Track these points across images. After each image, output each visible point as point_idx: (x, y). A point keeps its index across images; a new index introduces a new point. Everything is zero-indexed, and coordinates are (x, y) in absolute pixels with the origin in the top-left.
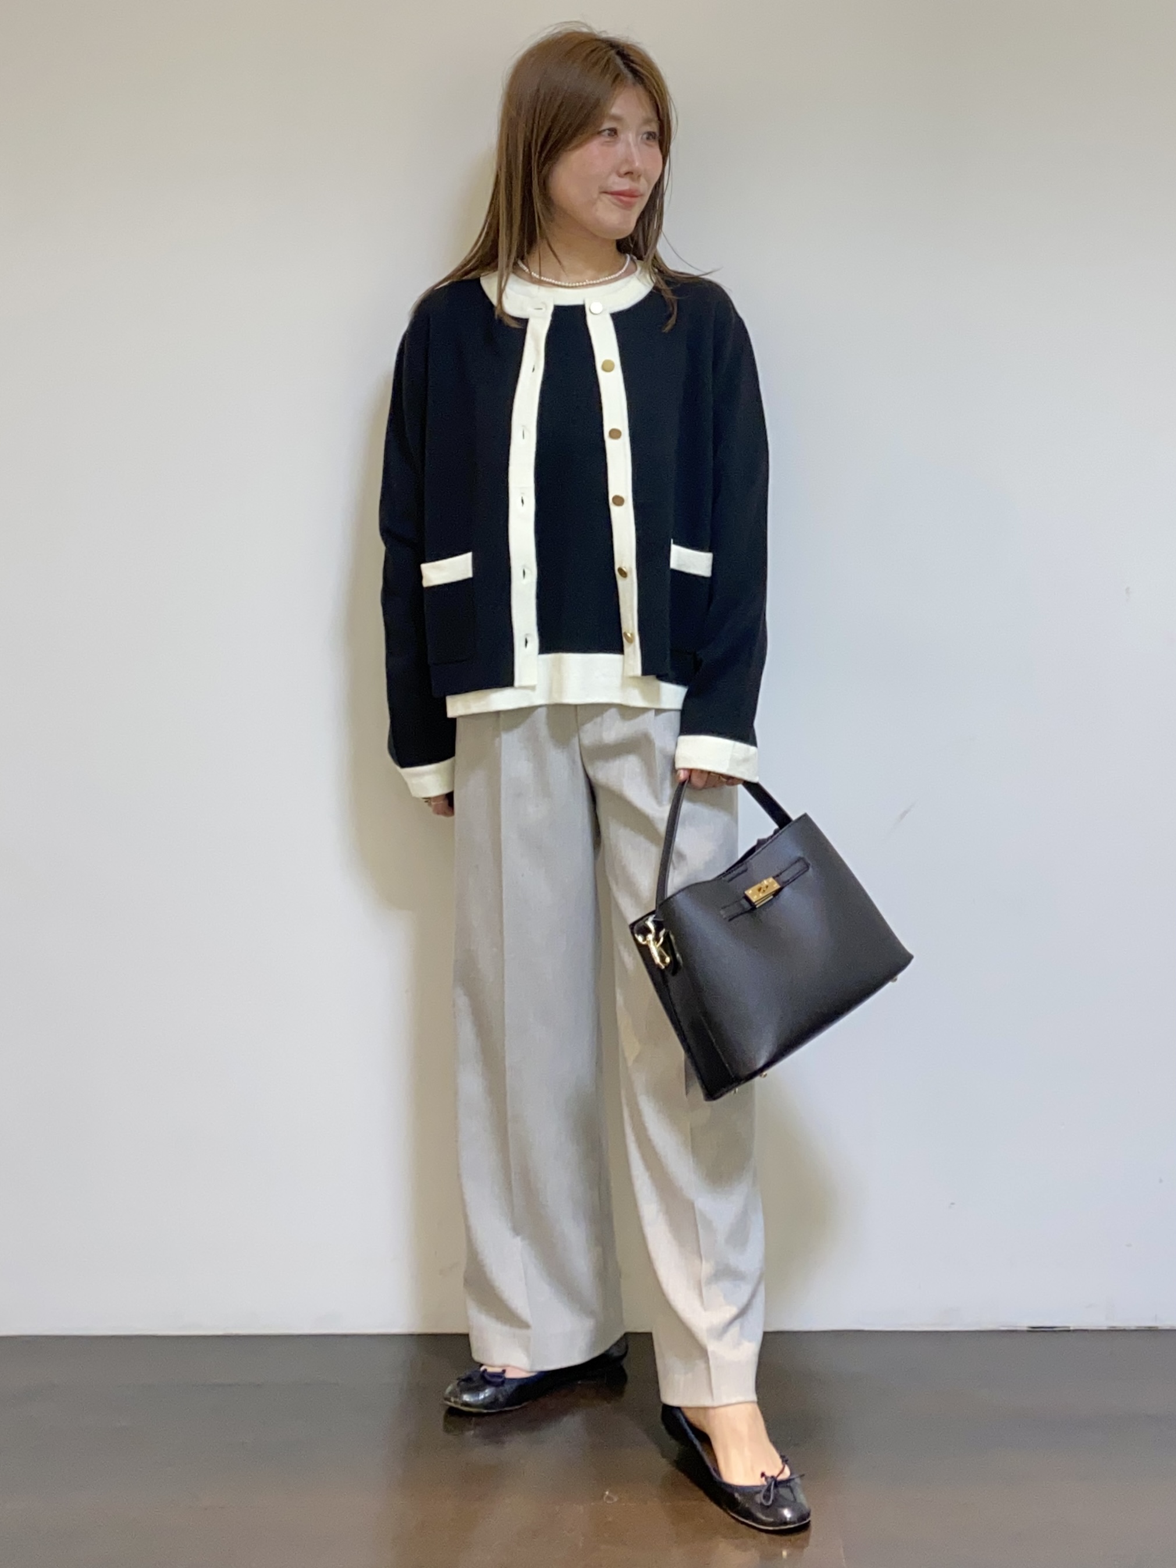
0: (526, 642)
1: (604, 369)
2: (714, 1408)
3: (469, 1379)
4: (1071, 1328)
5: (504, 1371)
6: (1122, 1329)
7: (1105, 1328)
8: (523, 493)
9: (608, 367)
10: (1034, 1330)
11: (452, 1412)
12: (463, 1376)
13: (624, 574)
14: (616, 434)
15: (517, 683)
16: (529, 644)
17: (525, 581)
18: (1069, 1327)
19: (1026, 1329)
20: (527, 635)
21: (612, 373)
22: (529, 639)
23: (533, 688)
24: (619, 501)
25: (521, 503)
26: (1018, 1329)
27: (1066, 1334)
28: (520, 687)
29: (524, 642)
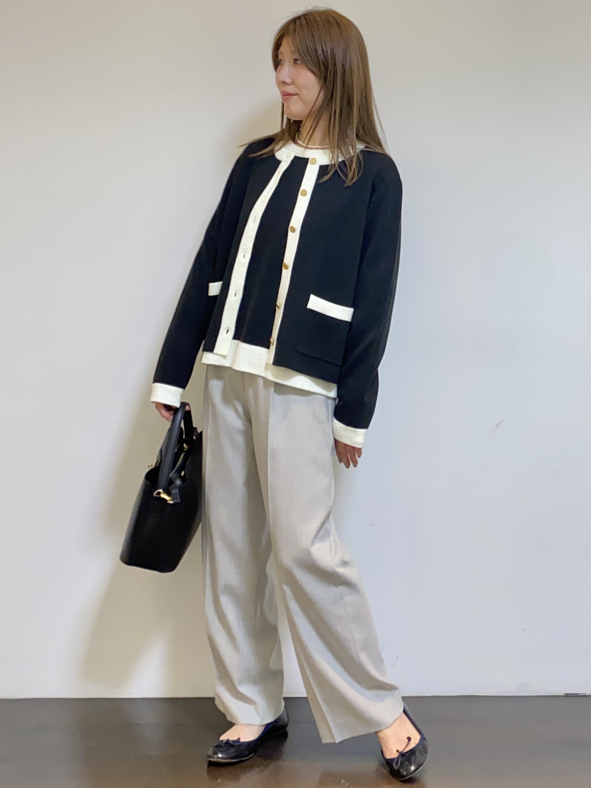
1: (301, 194)
2: (380, 731)
3: (218, 746)
4: (587, 695)
5: (239, 739)
8: (245, 252)
9: (304, 194)
10: (567, 695)
11: (211, 764)
12: (215, 744)
13: (278, 307)
14: (294, 230)
15: (215, 351)
16: (229, 333)
17: (234, 299)
18: (585, 694)
19: (563, 695)
20: (228, 327)
21: (305, 197)
22: (229, 330)
23: (225, 357)
24: (286, 267)
26: (559, 695)
27: (585, 697)
28: (217, 354)
29: (226, 331)
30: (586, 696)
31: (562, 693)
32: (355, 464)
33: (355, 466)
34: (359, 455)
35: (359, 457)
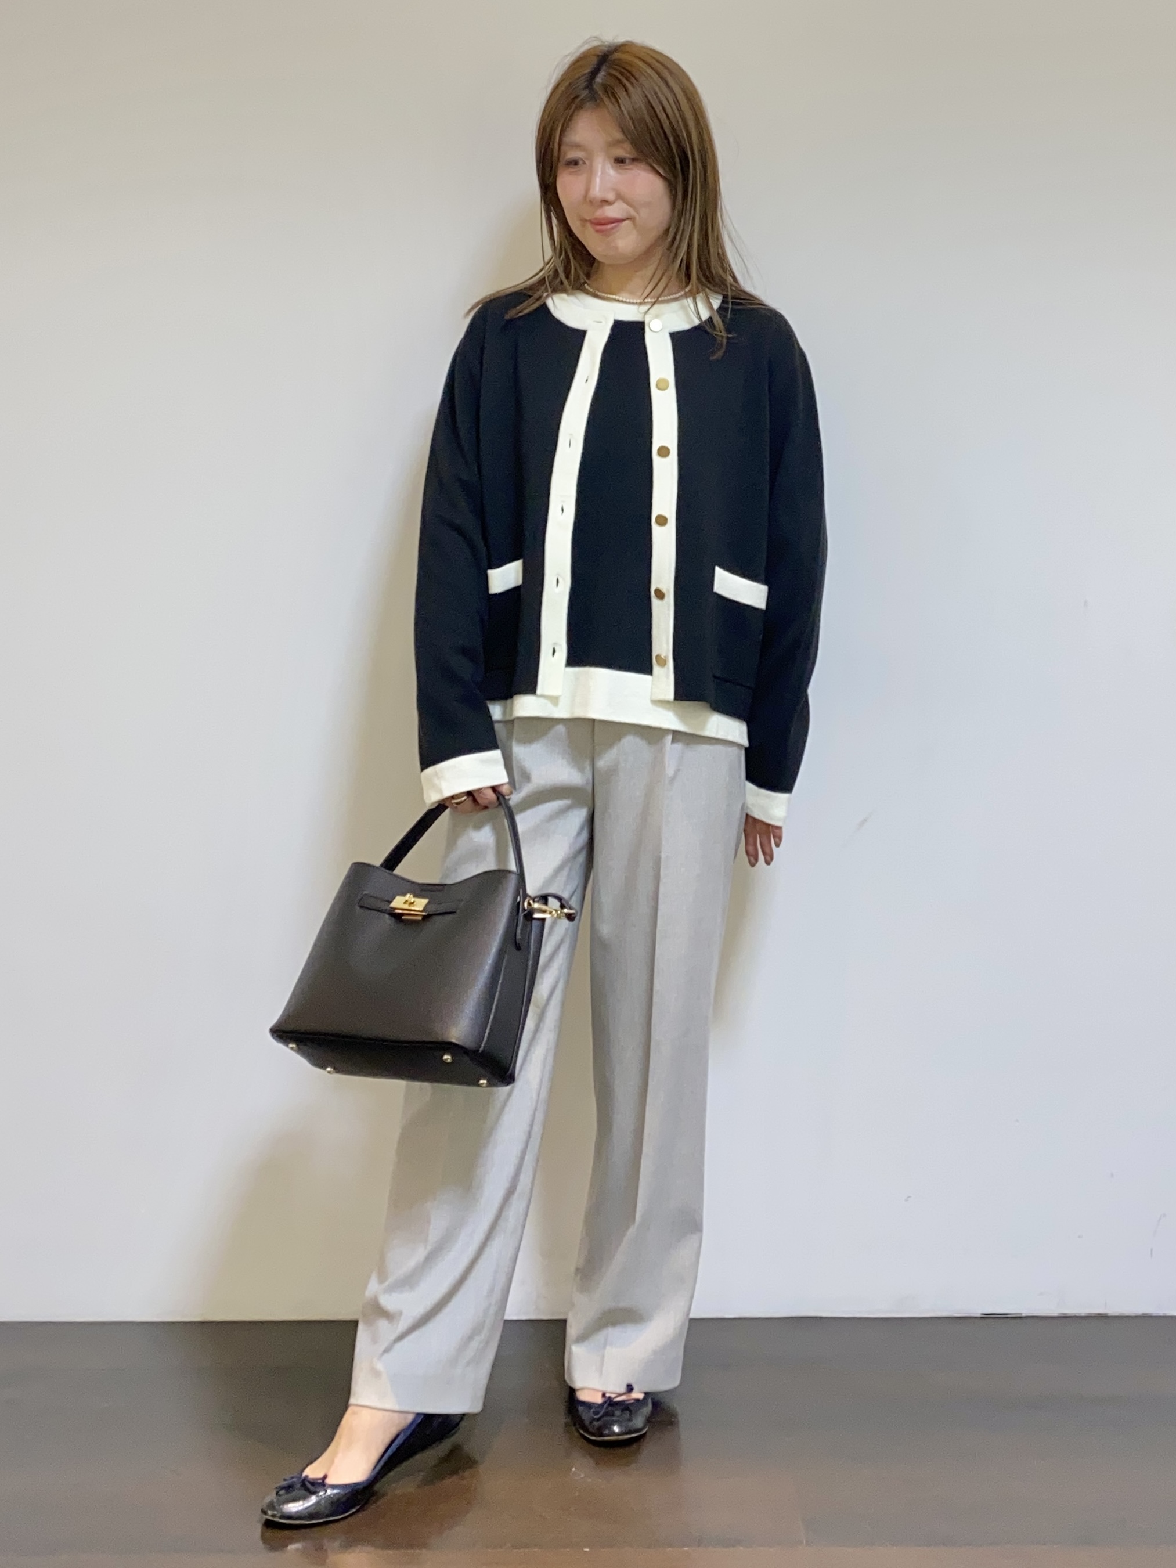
0: (554, 651)
1: (658, 387)
3: (289, 1488)
4: (1023, 1315)
6: (1073, 1315)
7: (1056, 1315)
8: (563, 502)
9: (662, 386)
10: (987, 1317)
13: (660, 595)
14: (664, 452)
15: (539, 691)
16: (556, 654)
17: (557, 590)
18: (1021, 1314)
20: (555, 644)
21: (666, 391)
22: (556, 650)
24: (662, 521)
25: (561, 512)
27: (1018, 1320)
28: (542, 696)
29: (551, 651)
30: (1020, 1318)
31: (977, 1311)
32: (769, 859)
33: (768, 863)
34: (777, 840)
35: (778, 845)
